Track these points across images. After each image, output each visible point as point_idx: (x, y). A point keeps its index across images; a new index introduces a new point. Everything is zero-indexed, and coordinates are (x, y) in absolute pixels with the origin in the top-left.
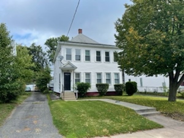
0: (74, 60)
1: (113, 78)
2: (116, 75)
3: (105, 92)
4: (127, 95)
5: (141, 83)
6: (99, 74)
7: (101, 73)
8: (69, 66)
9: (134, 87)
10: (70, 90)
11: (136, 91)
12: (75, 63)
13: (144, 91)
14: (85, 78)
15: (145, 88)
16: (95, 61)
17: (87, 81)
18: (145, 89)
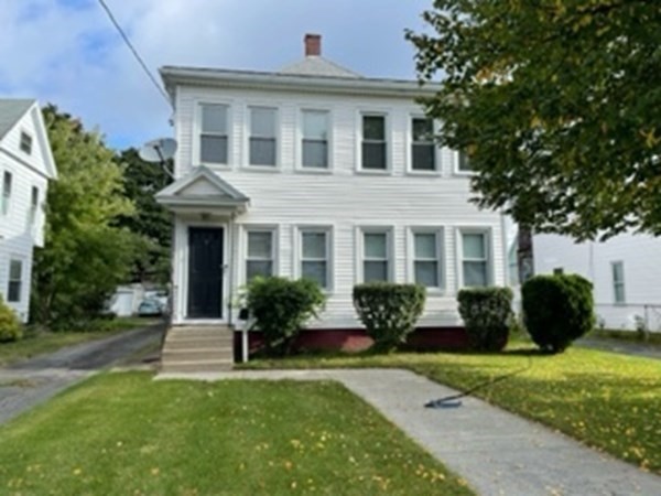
0: (241, 162)
1: (454, 257)
2: (474, 242)
3: (400, 331)
4: (533, 346)
5: (618, 286)
6: (378, 238)
7: (390, 229)
8: (202, 190)
9: (574, 305)
10: (218, 315)
11: (589, 326)
12: (245, 176)
13: (632, 326)
14: (299, 256)
15: (641, 312)
16: (354, 169)
17: (311, 269)
18: (637, 318)
